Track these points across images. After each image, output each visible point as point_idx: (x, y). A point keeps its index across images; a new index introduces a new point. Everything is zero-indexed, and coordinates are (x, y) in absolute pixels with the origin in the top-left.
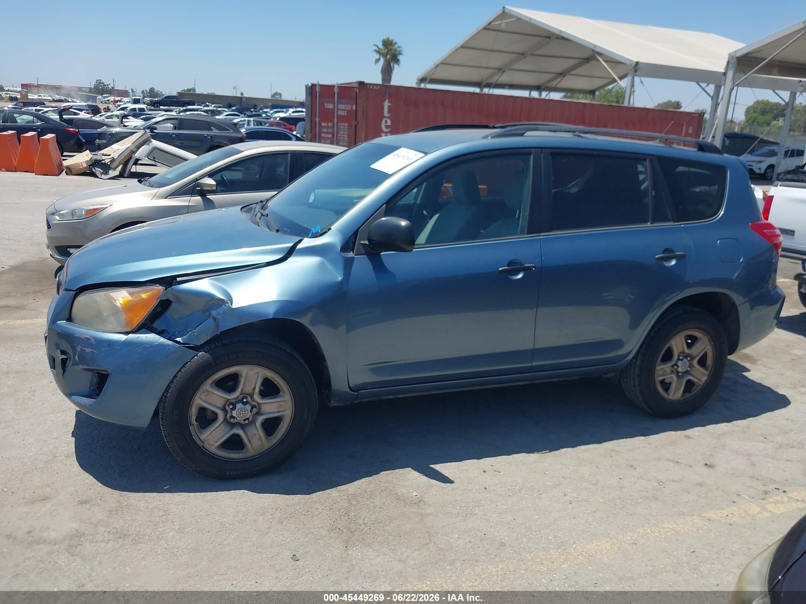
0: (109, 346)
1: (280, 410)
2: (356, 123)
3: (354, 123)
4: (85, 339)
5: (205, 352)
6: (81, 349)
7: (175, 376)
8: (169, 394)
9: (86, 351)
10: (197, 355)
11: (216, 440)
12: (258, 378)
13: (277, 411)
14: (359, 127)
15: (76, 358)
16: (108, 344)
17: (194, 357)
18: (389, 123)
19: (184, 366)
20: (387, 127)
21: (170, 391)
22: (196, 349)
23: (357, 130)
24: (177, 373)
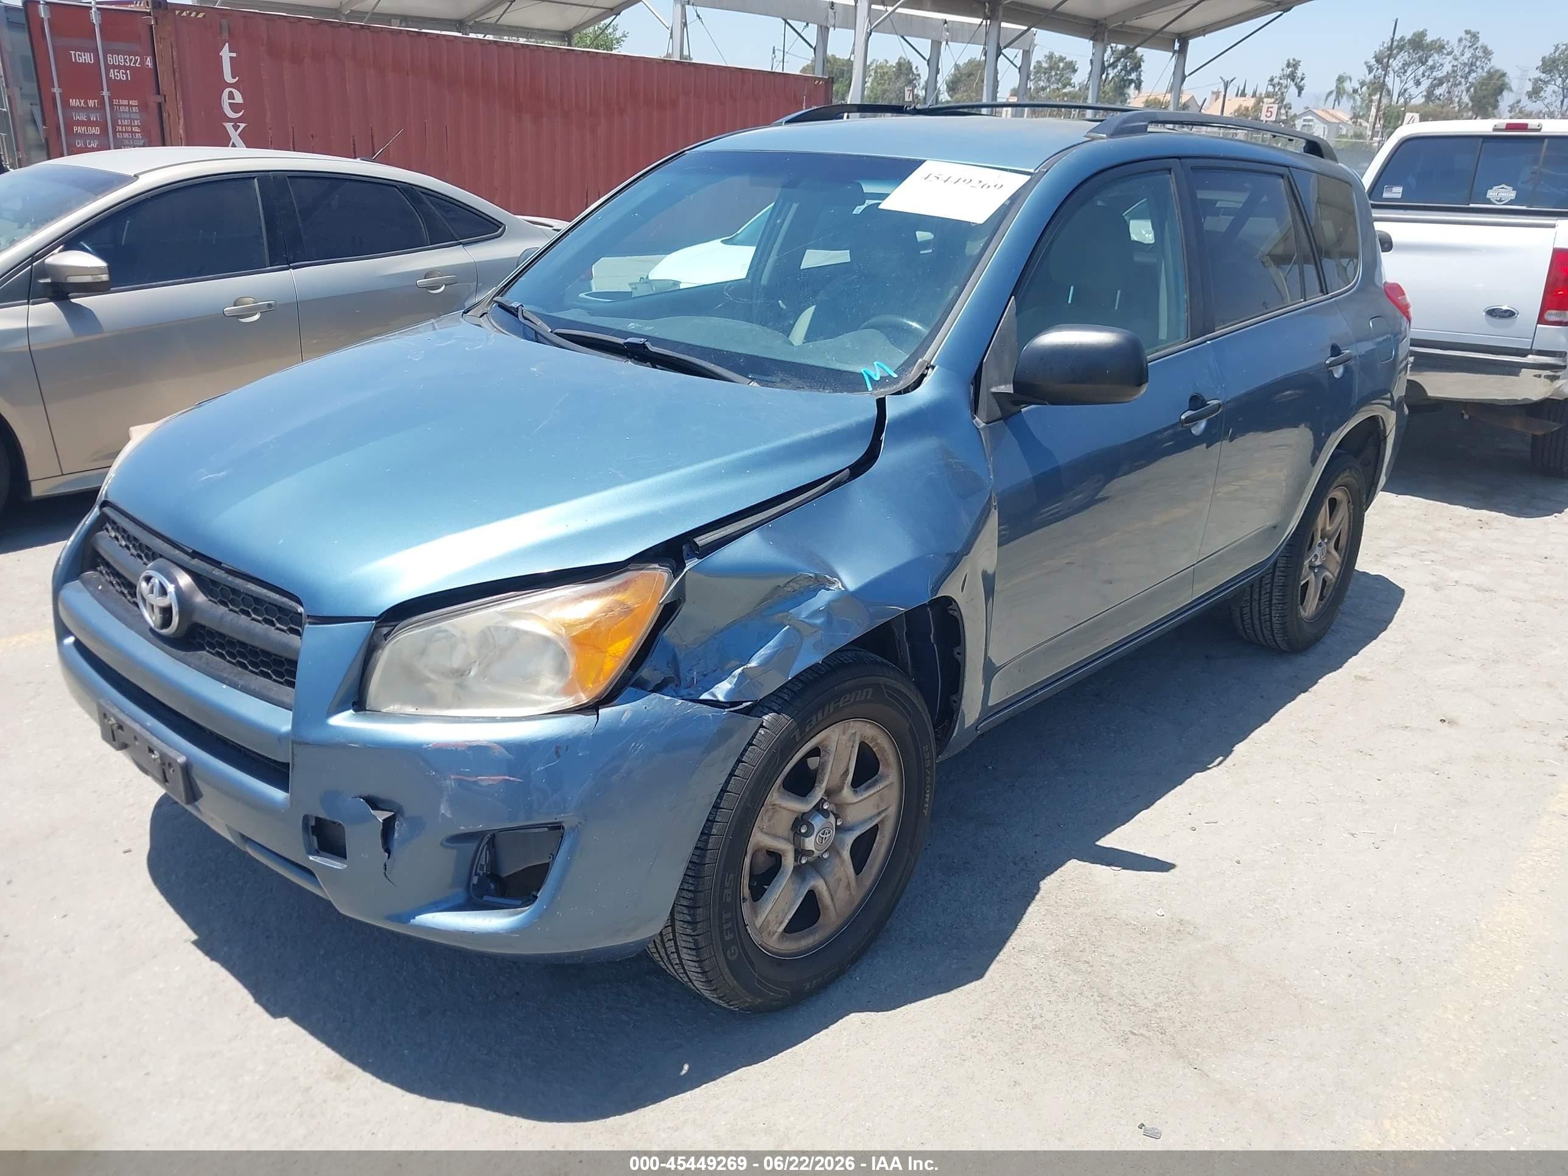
0: (559, 757)
1: (881, 809)
2: (160, 99)
3: (153, 100)
4: (469, 752)
5: (774, 711)
6: (460, 782)
7: (724, 790)
8: (712, 840)
9: (481, 783)
10: (761, 726)
11: (780, 919)
12: (853, 747)
13: (876, 811)
14: (168, 107)
15: (443, 811)
16: (554, 749)
17: (757, 732)
18: (239, 99)
19: (739, 761)
20: (235, 107)
21: (714, 831)
22: (757, 709)
23: (165, 115)
24: (727, 782)
